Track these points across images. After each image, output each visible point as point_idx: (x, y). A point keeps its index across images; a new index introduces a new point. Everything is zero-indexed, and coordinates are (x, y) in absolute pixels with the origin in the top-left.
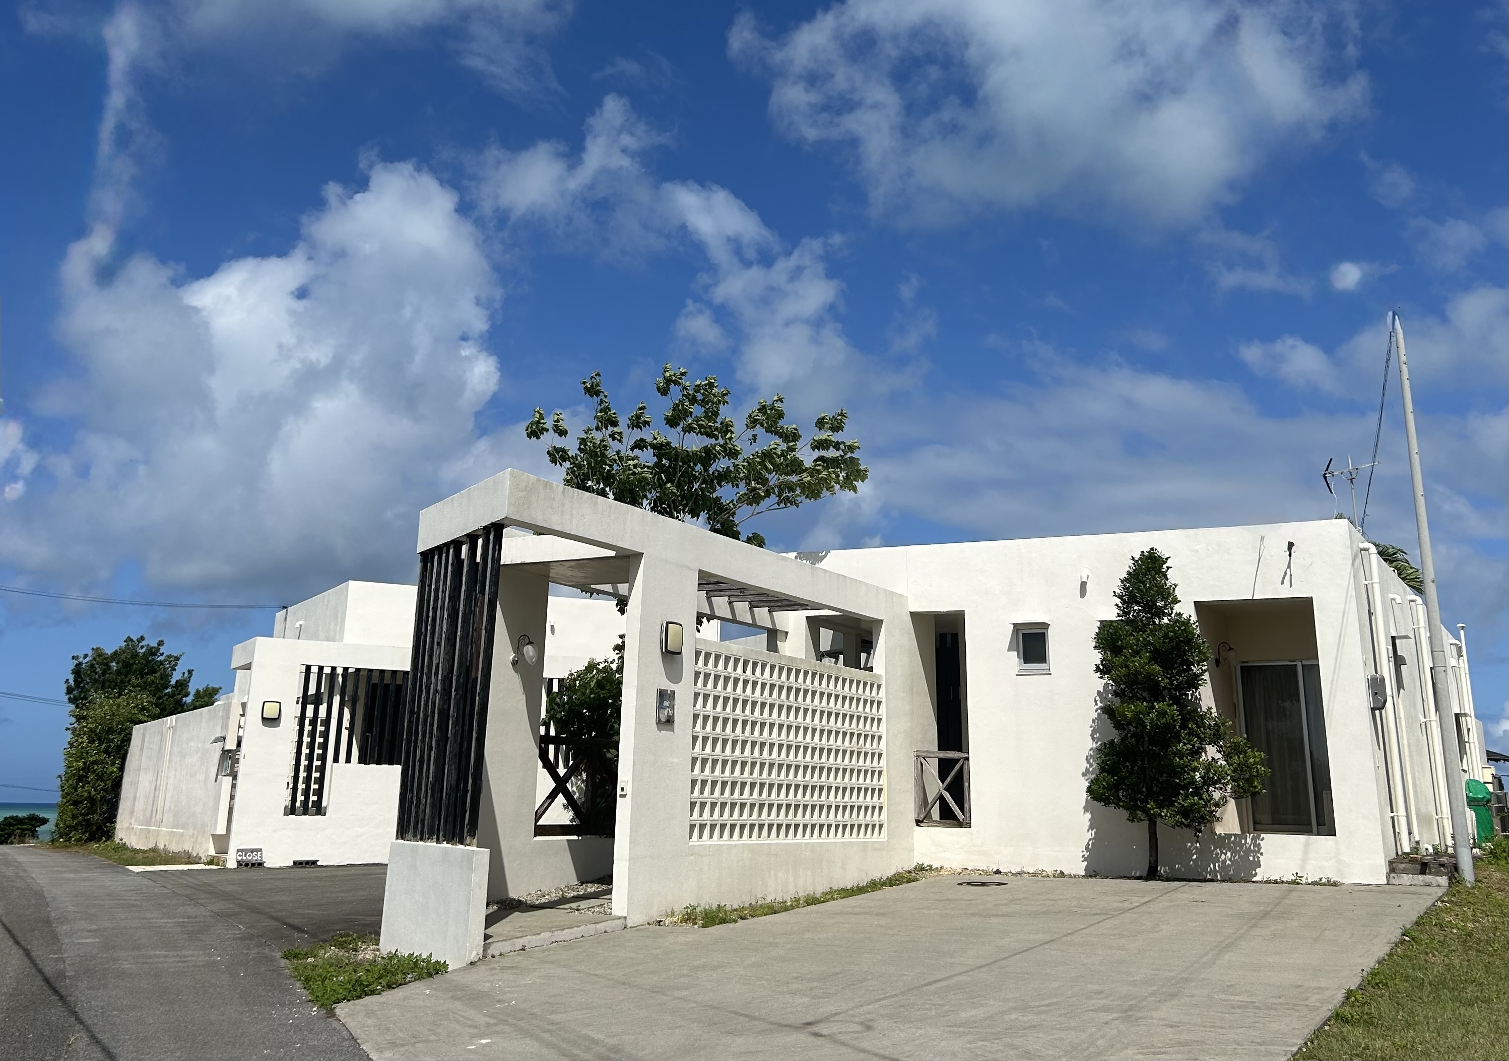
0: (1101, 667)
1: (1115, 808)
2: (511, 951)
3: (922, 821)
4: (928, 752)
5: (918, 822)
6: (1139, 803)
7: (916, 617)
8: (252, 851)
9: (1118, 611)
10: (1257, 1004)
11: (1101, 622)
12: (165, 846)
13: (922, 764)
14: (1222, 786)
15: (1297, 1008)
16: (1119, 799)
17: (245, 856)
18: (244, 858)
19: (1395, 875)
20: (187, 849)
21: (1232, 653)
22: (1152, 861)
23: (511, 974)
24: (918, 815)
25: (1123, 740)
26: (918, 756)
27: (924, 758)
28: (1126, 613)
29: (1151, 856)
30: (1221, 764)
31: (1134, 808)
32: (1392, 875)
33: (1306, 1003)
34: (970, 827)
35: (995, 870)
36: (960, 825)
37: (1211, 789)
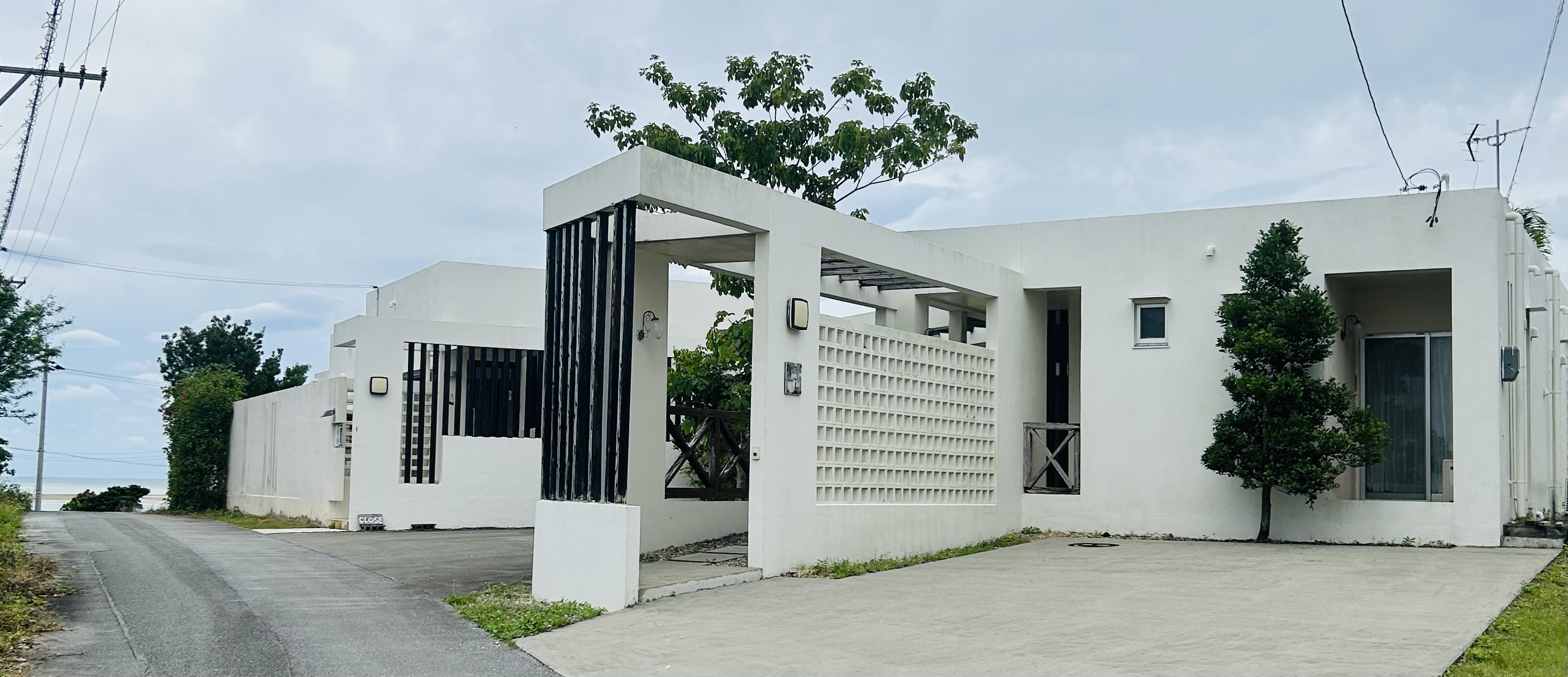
0: (1224, 341)
1: (1229, 476)
2: (663, 597)
3: (1030, 489)
4: (1038, 424)
5: (1026, 490)
6: (1254, 471)
7: (1031, 294)
8: (373, 516)
9: (1244, 284)
10: (1389, 645)
11: (1225, 296)
12: (281, 512)
13: (1031, 435)
14: (1340, 454)
15: (1429, 648)
16: (1235, 467)
17: (367, 520)
18: (366, 522)
19: (1509, 538)
20: (305, 515)
21: (1359, 326)
22: (1264, 525)
23: (670, 615)
24: (1027, 482)
25: (1242, 410)
26: (1028, 428)
27: (1034, 430)
28: (1252, 286)
29: (1262, 520)
30: (1341, 433)
31: (1248, 476)
32: (1507, 538)
33: (1437, 644)
34: (1079, 494)
35: (1103, 533)
36: (1068, 491)
37: (1329, 457)
